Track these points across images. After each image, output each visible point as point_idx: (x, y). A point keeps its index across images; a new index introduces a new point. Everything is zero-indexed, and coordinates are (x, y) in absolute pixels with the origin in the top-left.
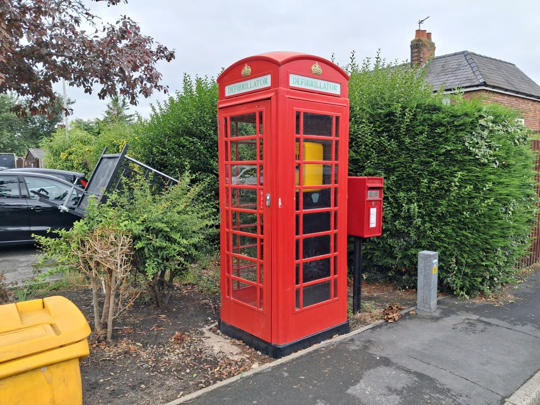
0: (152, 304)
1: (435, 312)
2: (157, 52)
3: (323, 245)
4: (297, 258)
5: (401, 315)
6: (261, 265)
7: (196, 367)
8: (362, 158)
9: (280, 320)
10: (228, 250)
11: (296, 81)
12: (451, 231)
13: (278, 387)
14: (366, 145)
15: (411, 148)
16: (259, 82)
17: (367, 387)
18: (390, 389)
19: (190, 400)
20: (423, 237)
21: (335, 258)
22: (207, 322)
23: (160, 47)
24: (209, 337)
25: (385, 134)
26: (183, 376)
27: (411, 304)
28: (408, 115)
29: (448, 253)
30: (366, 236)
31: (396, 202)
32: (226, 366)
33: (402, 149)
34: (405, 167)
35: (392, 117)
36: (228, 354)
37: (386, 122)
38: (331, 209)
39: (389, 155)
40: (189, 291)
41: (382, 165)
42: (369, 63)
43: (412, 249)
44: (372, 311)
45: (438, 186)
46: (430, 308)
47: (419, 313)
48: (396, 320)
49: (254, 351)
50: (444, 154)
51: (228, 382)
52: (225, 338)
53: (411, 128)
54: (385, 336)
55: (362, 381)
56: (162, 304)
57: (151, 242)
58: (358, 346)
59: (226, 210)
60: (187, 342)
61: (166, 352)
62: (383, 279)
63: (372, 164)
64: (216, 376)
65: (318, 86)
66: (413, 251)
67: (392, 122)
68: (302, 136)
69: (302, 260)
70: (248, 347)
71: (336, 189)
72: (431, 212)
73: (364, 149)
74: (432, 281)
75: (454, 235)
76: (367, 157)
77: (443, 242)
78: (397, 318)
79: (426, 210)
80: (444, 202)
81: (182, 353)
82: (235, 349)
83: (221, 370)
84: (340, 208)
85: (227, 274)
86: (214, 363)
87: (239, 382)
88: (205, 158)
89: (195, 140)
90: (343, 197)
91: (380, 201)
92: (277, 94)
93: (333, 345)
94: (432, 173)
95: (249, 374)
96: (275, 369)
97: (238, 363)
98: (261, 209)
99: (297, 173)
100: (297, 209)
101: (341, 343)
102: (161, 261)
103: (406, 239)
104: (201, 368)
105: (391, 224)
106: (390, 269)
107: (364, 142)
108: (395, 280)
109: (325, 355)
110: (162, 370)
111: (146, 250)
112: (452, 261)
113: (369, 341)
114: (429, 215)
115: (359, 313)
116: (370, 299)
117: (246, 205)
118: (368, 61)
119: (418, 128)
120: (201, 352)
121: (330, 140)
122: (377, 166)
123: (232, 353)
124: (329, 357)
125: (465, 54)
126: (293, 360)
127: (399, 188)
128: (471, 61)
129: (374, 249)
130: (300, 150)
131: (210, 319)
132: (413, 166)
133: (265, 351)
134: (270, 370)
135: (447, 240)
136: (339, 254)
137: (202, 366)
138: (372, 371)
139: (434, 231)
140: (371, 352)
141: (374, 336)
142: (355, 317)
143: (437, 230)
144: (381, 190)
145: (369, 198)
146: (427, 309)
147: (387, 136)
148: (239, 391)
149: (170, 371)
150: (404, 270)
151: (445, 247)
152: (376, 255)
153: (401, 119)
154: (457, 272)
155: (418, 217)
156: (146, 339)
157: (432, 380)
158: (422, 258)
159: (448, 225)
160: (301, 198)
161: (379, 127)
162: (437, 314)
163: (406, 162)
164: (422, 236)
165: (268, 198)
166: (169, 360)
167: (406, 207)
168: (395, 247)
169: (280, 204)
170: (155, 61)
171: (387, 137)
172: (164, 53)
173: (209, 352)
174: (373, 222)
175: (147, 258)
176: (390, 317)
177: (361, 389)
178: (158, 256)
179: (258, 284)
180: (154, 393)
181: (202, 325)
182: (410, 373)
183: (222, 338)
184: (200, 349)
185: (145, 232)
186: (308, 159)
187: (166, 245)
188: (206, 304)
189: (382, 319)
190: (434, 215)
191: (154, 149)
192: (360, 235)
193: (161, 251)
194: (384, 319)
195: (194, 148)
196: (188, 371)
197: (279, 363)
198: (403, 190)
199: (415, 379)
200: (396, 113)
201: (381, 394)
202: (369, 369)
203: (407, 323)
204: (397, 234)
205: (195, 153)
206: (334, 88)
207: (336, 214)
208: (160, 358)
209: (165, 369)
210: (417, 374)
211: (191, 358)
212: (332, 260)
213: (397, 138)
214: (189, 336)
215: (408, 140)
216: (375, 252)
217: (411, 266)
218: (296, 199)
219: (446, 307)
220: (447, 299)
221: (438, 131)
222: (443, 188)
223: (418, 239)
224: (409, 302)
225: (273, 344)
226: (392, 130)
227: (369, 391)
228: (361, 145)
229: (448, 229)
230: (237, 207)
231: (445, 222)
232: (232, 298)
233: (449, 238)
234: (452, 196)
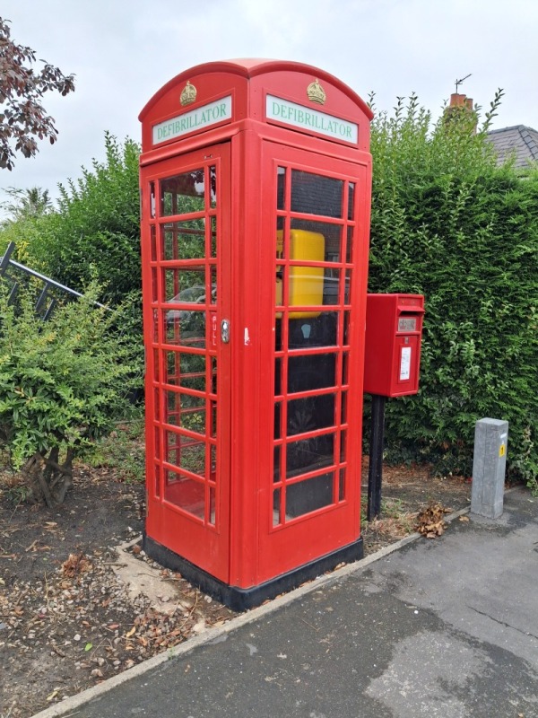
0: (35, 502)
1: (500, 517)
2: (43, 77)
3: (322, 412)
4: (277, 435)
5: (446, 524)
6: (213, 447)
7: (93, 628)
8: (386, 265)
9: (244, 546)
10: (158, 417)
11: (277, 110)
12: (526, 386)
13: (238, 681)
14: (394, 243)
15: (466, 249)
16: (211, 113)
17: (402, 678)
18: (444, 685)
19: (67, 713)
20: (480, 394)
21: (343, 433)
22: (125, 536)
23: (47, 70)
24: (126, 565)
25: (424, 226)
26: (66, 649)
27: (458, 502)
28: (465, 194)
29: (519, 421)
30: (394, 395)
31: (439, 337)
32: (149, 624)
33: (451, 252)
34: (456, 280)
35: (437, 198)
36: (154, 598)
37: (427, 206)
38: (337, 348)
39: (430, 259)
40: (103, 477)
41: (418, 277)
42: (401, 106)
43: (461, 414)
44: (399, 515)
45: (508, 312)
46: (493, 512)
47: (476, 520)
48: (440, 533)
49: (199, 595)
50: (519, 260)
51: (145, 670)
52: (153, 567)
53: (466, 217)
54: (424, 565)
55: (391, 666)
56: (52, 503)
57: (23, 401)
58: (379, 585)
59: (154, 349)
60: (86, 575)
61: (46, 597)
62: (411, 458)
63: (402, 275)
64: (128, 648)
65: (319, 123)
66: (464, 417)
67: (437, 205)
68: (287, 213)
69: (286, 439)
70: (189, 586)
71: (347, 313)
72: (495, 355)
73: (390, 249)
74: (498, 468)
75: (531, 392)
76: (394, 263)
77: (513, 403)
78: (440, 531)
79: (486, 351)
80: (516, 338)
81: (74, 598)
82: (168, 591)
83: (138, 634)
84: (352, 347)
85: (155, 458)
86: (127, 620)
87: (164, 668)
88: (136, 266)
89: (121, 236)
90: (358, 327)
91: (418, 335)
92: (242, 131)
93: (336, 584)
94: (500, 291)
95: (185, 650)
96: (233, 636)
97: (171, 619)
98: (213, 348)
99: (279, 286)
100: (278, 348)
101: (351, 579)
102: (41, 435)
103: (453, 397)
104: (102, 631)
105: (429, 373)
106: (424, 445)
107: (390, 238)
108: (431, 460)
109: (323, 605)
110: (31, 636)
111: (16, 415)
112: (525, 434)
113: (398, 575)
114: (491, 360)
115: (378, 519)
116: (393, 493)
117: (190, 340)
118: (399, 104)
119: (478, 216)
120: (107, 594)
121: (338, 224)
122: (410, 279)
123: (160, 598)
124: (330, 609)
125: (520, 130)
126: (267, 616)
127: (444, 314)
128: (528, 140)
129: (400, 413)
130: (284, 243)
131: (130, 529)
132: (470, 278)
133: (218, 597)
134: (225, 638)
135: (520, 401)
136: (350, 425)
137: (104, 625)
138: (408, 641)
139: (498, 385)
140: (402, 598)
141: (406, 566)
142: (371, 526)
143: (504, 385)
144: (420, 317)
145: (400, 331)
146: (488, 513)
147: (427, 228)
148: (163, 690)
149: (43, 638)
150: (446, 446)
151: (515, 412)
152: (403, 422)
153: (451, 201)
154: (532, 452)
155: (474, 362)
156: (14, 569)
157: (517, 661)
158: (482, 430)
159: (521, 376)
160: (286, 329)
161: (415, 213)
162: (504, 522)
163: (457, 273)
164: (478, 394)
165: (225, 327)
166: (47, 613)
167: (455, 346)
168: (434, 411)
169: (247, 338)
170: (40, 92)
171: (427, 231)
172: (54, 79)
173: (120, 594)
174: (405, 372)
175: (18, 430)
176: (429, 528)
177: (392, 685)
178: (36, 425)
179: (206, 480)
180: (5, 690)
181: (116, 540)
182: (476, 647)
183: (147, 567)
184: (107, 589)
185: (14, 384)
186: (298, 258)
187: (48, 408)
188: (127, 501)
189: (415, 530)
190: (501, 360)
191: (62, 253)
192: (383, 392)
193: (43, 417)
194: (420, 532)
195: (120, 249)
196: (77, 637)
197: (241, 624)
198: (451, 319)
199: (488, 659)
200: (444, 190)
201: (430, 698)
202: (403, 637)
203: (457, 538)
204: (438, 389)
205: (122, 258)
206: (347, 132)
207: (345, 357)
208: (31, 609)
209: (37, 632)
210: (487, 647)
211: (87, 609)
212: (337, 438)
213: (442, 232)
214: (91, 562)
215: (461, 236)
216: (403, 417)
217: (459, 441)
218: (276, 331)
219: (516, 509)
220: (515, 493)
221: (513, 220)
222: (516, 317)
223: (472, 397)
224: (455, 499)
225: (232, 586)
226: (435, 219)
227: (406, 690)
228: (386, 243)
229: (522, 383)
230: (176, 344)
231: (516, 372)
232: (164, 501)
233: (522, 397)
234: (531, 329)
